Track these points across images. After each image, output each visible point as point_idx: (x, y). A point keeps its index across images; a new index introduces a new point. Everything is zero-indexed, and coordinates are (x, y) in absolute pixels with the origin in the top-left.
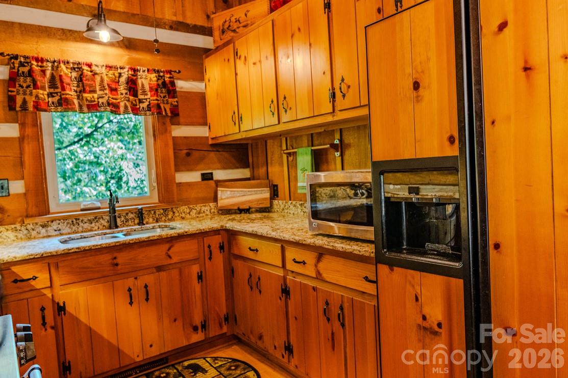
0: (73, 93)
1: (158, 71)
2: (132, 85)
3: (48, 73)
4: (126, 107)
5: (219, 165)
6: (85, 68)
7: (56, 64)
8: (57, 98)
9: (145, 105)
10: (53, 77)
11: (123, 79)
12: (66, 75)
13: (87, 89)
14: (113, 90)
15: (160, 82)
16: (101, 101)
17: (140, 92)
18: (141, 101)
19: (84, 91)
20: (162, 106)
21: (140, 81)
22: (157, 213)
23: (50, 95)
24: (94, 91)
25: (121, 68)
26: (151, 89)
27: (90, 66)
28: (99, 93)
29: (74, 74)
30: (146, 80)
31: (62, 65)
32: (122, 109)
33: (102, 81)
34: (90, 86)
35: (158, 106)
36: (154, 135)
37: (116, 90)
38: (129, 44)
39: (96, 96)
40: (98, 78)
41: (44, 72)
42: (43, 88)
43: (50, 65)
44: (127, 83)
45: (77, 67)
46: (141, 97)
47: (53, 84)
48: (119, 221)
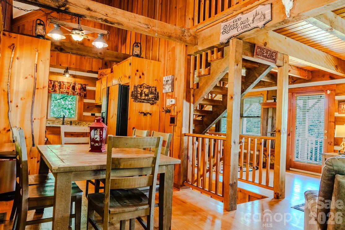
0: (58, 89)
1: (82, 84)
2: (74, 88)
3: (52, 84)
4: (71, 93)
5: (97, 112)
6: (62, 83)
7: (54, 82)
8: (54, 90)
9: (76, 93)
10: (53, 85)
11: (71, 86)
12: (57, 84)
13: (61, 88)
14: (68, 89)
15: (82, 87)
16: (64, 91)
17: (76, 89)
18: (76, 92)
19: (61, 89)
20: (81, 94)
21: (76, 87)
22: (76, 123)
23: (52, 89)
24: (63, 89)
25: (71, 83)
26: (79, 89)
27: (63, 82)
28: (64, 89)
29: (59, 84)
30: (78, 87)
31: (56, 82)
32: (70, 94)
33: (66, 86)
34: (62, 87)
35: (80, 94)
36: (79, 101)
37: (69, 89)
38: (74, 76)
39: (63, 90)
40: (65, 85)
41: (51, 83)
42: (51, 87)
43: (53, 82)
44: (72, 87)
45: (60, 83)
46: (76, 91)
47: (53, 86)
48: (65, 123)
